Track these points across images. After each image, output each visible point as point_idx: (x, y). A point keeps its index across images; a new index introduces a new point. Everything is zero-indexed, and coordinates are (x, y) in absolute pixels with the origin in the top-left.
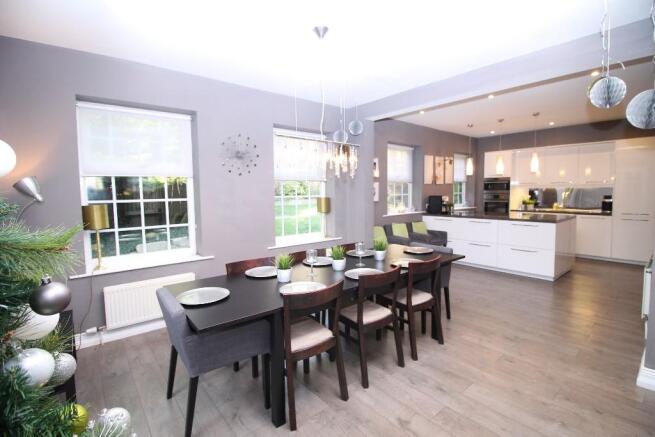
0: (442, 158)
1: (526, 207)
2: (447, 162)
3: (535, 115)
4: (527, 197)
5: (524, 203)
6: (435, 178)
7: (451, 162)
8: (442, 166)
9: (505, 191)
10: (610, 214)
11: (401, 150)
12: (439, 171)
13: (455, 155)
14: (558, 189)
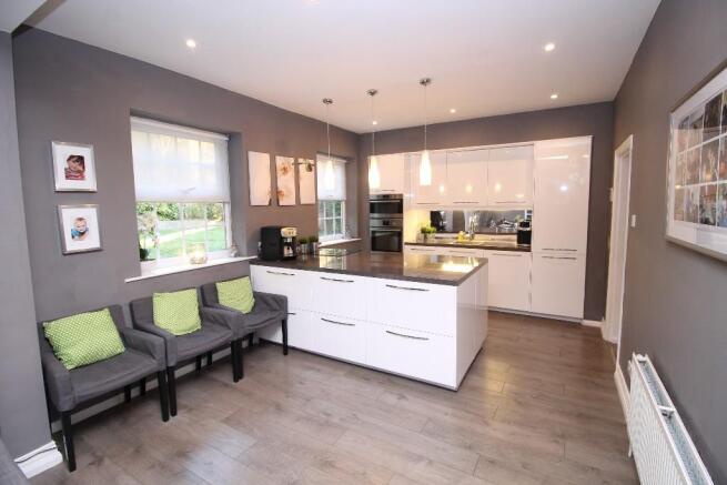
0: (292, 160)
1: (425, 238)
2: (303, 168)
3: (423, 83)
4: (427, 223)
5: (424, 231)
6: (276, 193)
7: (310, 168)
8: (291, 174)
9: (397, 215)
10: (529, 250)
11: (200, 139)
12: (287, 182)
13: (318, 156)
14: (465, 211)
